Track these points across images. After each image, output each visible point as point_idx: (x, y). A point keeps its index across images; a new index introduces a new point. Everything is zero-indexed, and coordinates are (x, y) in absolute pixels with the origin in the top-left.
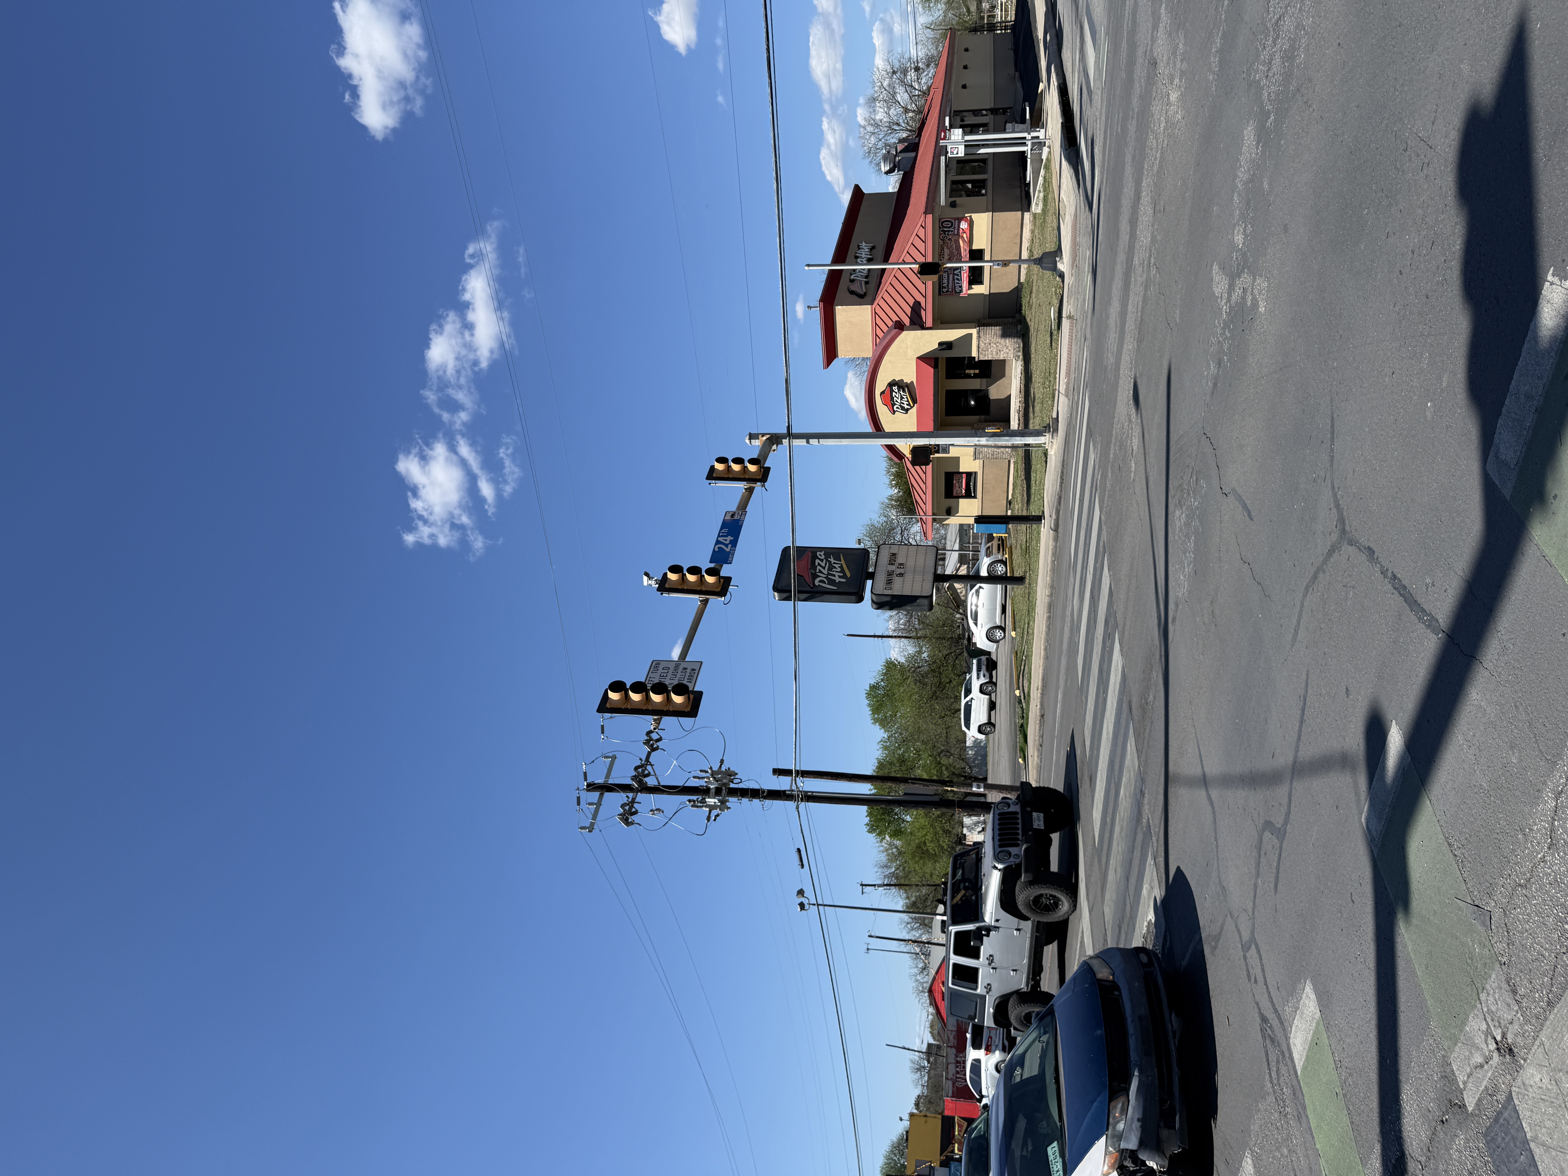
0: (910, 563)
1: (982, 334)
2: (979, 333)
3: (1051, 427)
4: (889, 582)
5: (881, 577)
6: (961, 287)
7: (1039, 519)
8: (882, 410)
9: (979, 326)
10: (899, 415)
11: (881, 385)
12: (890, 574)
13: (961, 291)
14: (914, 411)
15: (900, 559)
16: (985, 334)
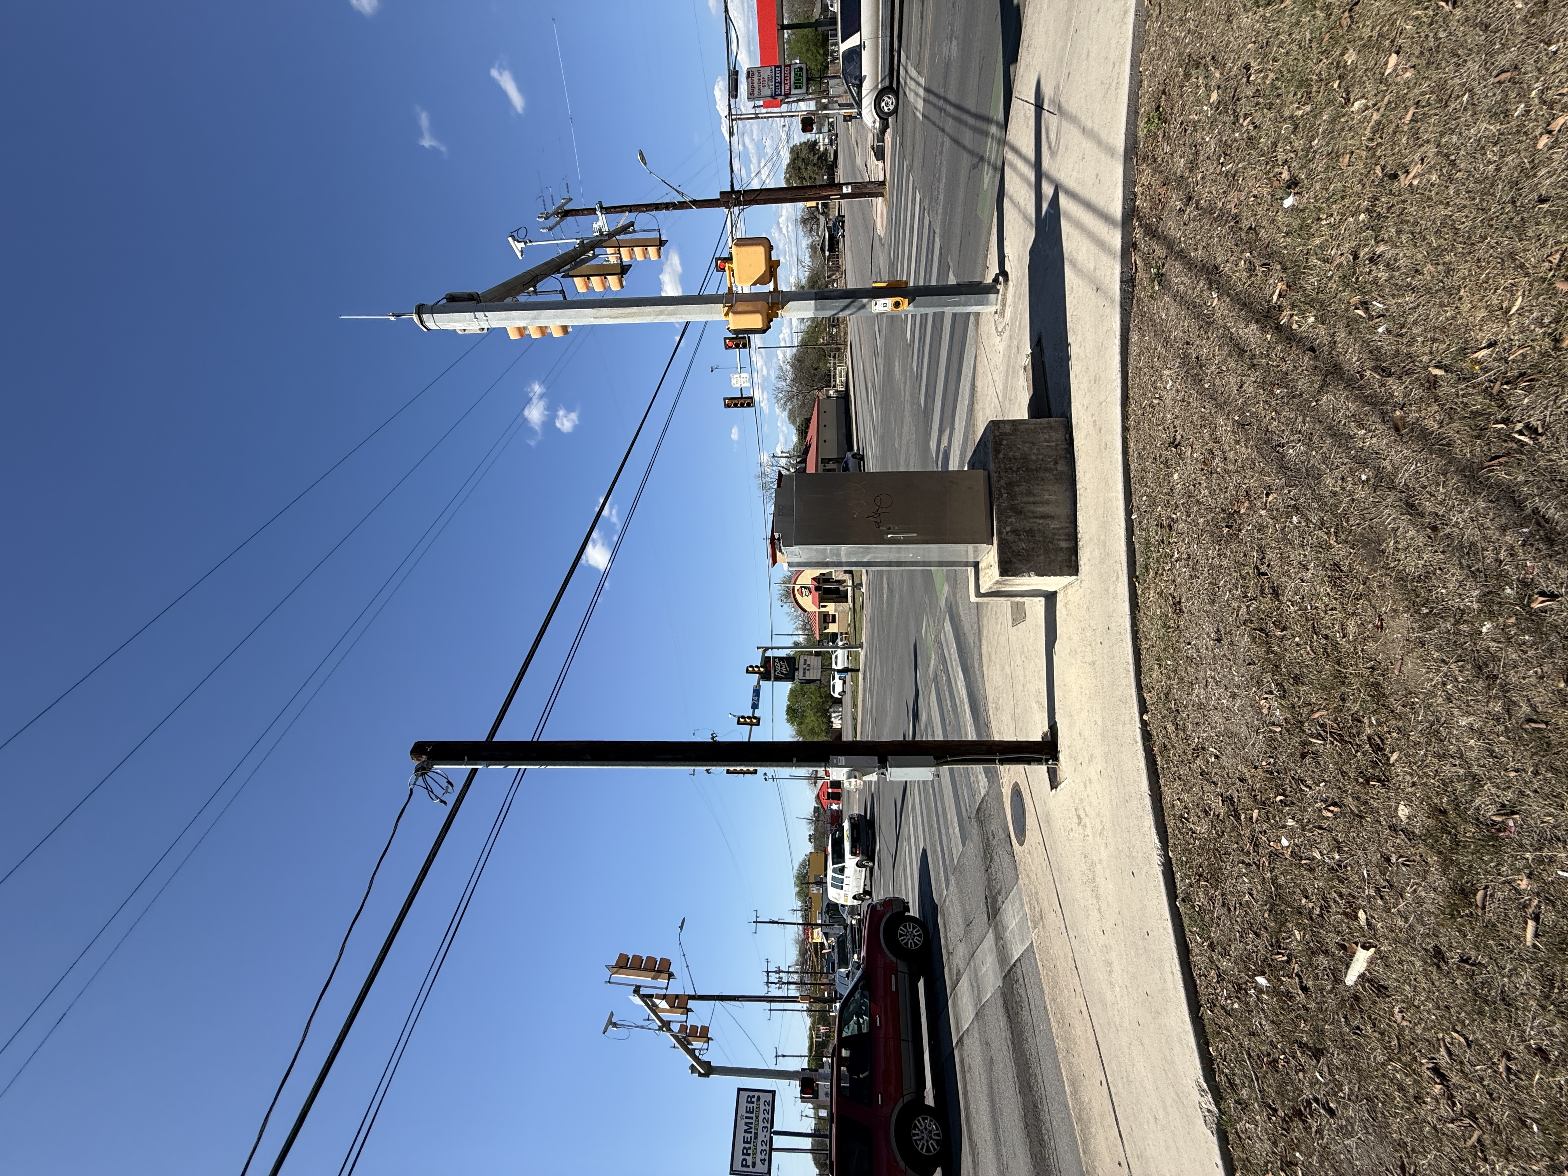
0: (812, 665)
3: (861, 646)
4: (804, 673)
5: (801, 671)
7: (858, 670)
8: (798, 596)
10: (805, 597)
11: (797, 587)
12: (805, 669)
14: (810, 596)
15: (808, 663)
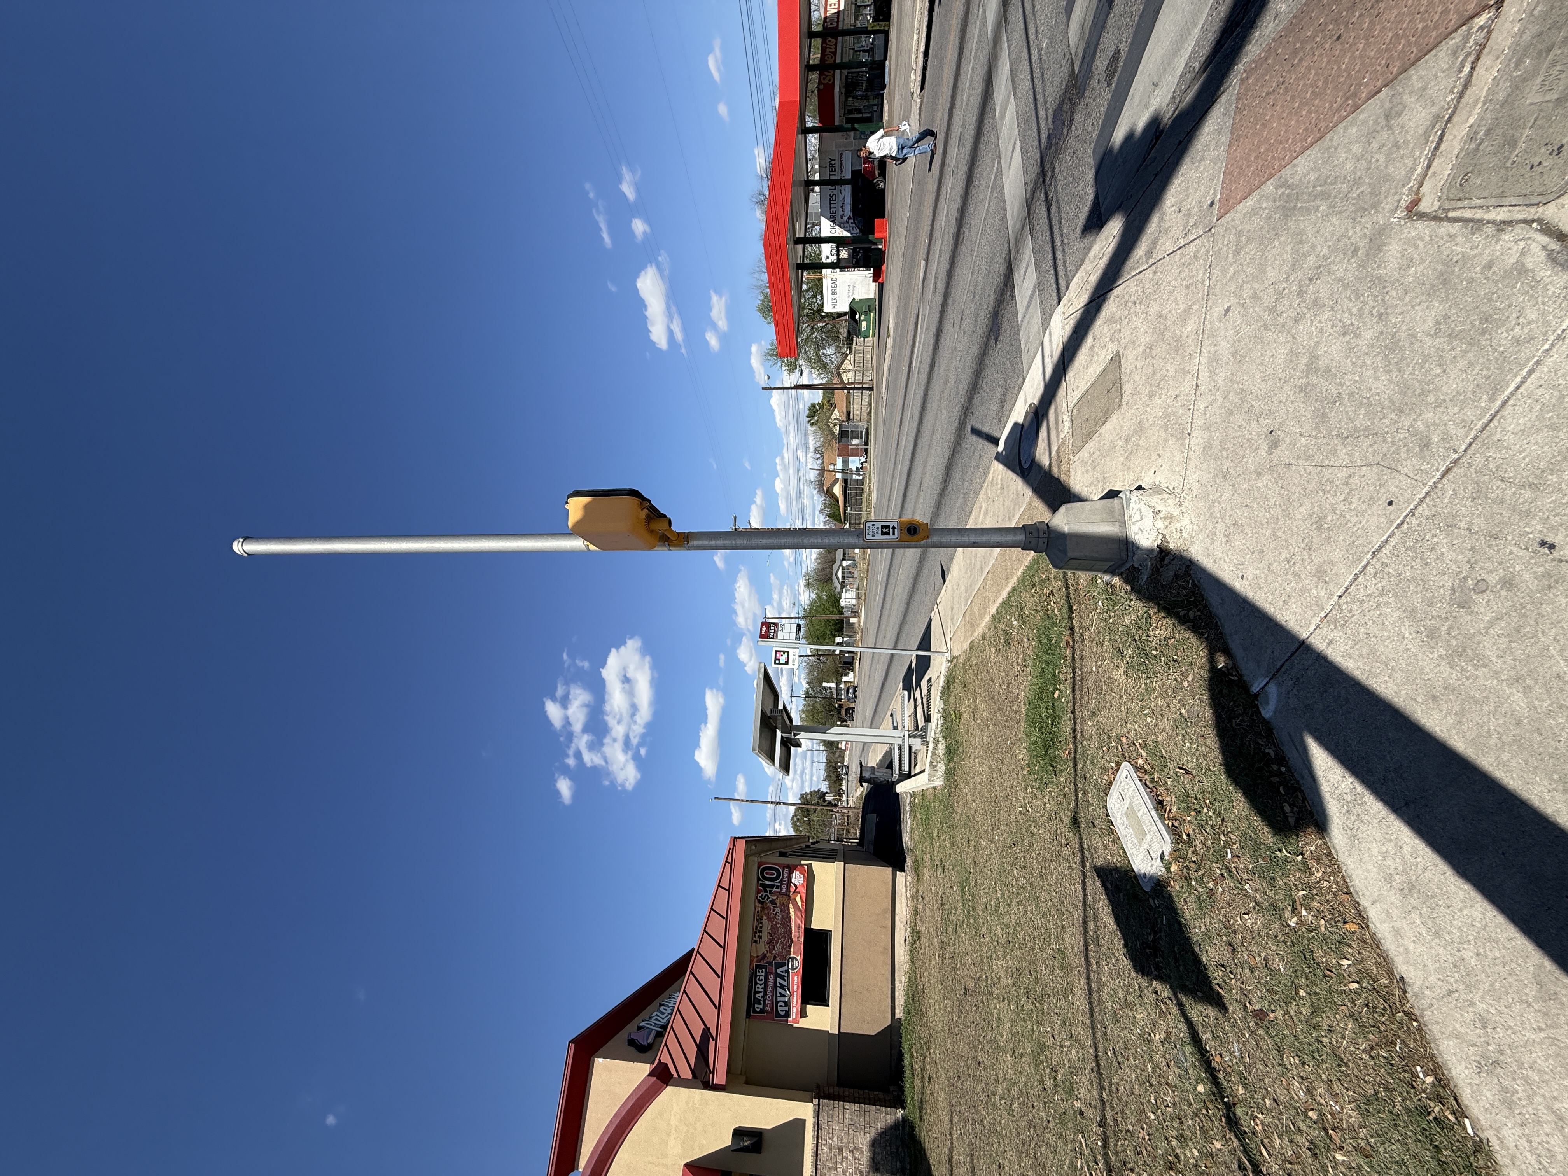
1: (823, 1119)
2: (817, 1114)
6: (787, 1004)
9: (819, 1097)
13: (788, 1014)
16: (830, 1121)
